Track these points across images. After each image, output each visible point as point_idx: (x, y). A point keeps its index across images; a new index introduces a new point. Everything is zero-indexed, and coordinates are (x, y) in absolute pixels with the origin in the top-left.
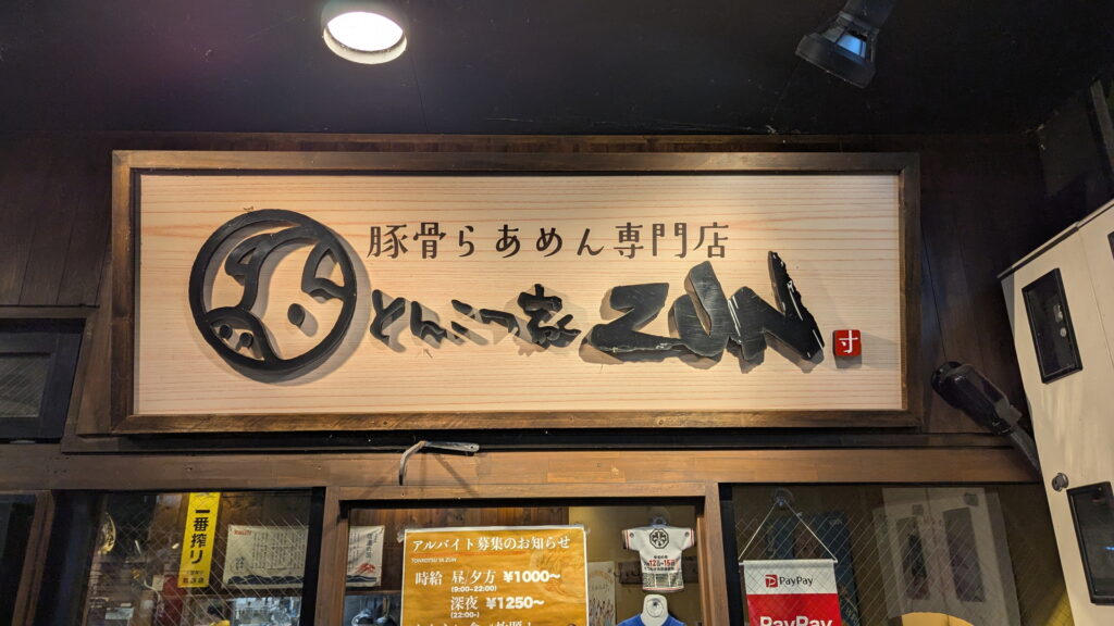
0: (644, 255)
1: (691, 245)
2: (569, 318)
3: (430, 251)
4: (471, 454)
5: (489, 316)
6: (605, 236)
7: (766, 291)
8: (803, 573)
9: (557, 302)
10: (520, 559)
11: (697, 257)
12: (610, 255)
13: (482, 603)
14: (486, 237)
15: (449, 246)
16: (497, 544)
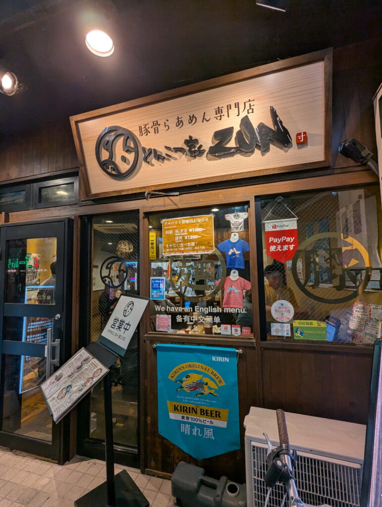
0: (225, 118)
1: (241, 110)
2: (201, 146)
3: (156, 131)
4: (177, 196)
5: (177, 150)
6: (211, 114)
7: (270, 124)
8: (285, 223)
10: (193, 225)
11: (243, 114)
12: (213, 120)
13: (183, 238)
14: (172, 122)
15: (161, 128)
16: (187, 221)
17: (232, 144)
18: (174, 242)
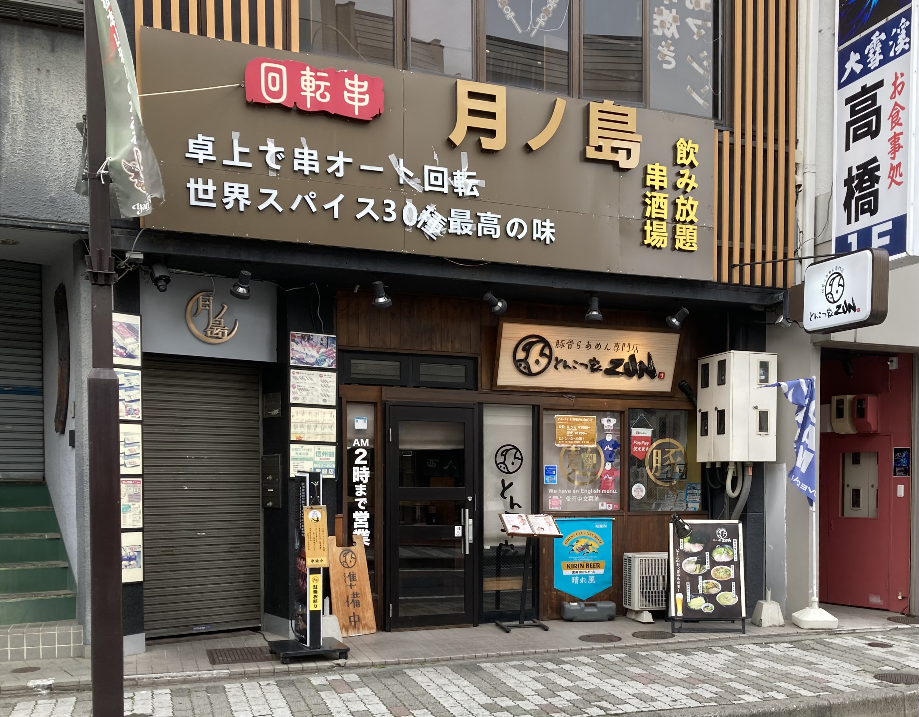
0: (620, 351)
1: (631, 349)
2: (601, 366)
3: (570, 347)
4: (573, 398)
5: (582, 364)
6: (612, 346)
7: (646, 362)
8: (645, 432)
9: (598, 362)
10: (581, 423)
11: (632, 352)
12: (612, 350)
13: (574, 433)
14: (584, 344)
15: (574, 346)
16: (577, 420)
17: (621, 369)
18: (566, 436)
